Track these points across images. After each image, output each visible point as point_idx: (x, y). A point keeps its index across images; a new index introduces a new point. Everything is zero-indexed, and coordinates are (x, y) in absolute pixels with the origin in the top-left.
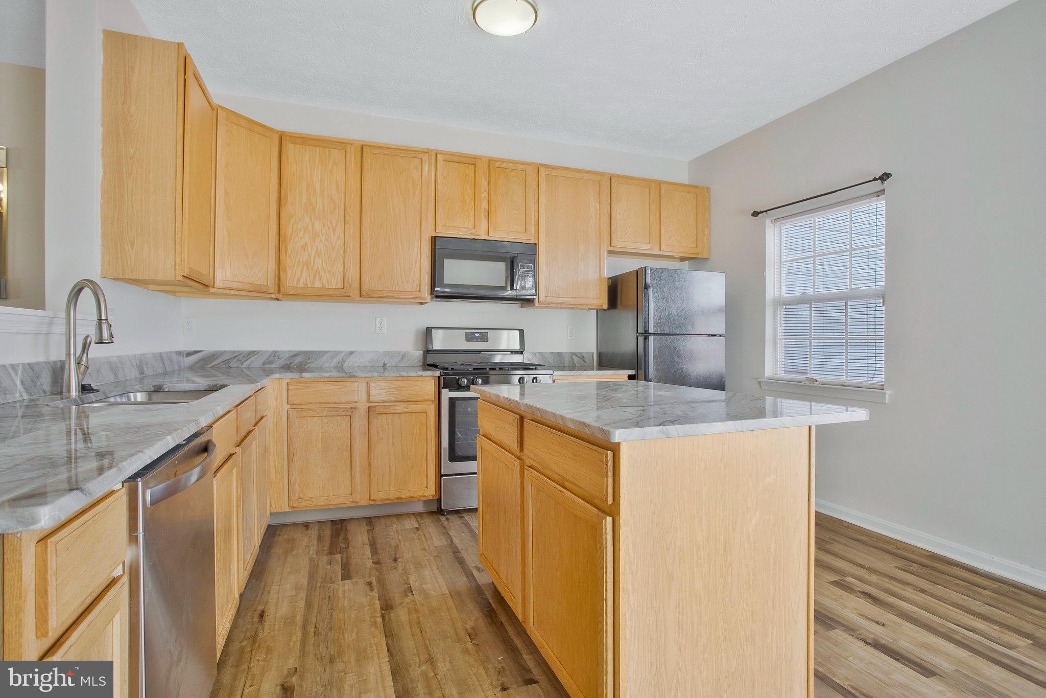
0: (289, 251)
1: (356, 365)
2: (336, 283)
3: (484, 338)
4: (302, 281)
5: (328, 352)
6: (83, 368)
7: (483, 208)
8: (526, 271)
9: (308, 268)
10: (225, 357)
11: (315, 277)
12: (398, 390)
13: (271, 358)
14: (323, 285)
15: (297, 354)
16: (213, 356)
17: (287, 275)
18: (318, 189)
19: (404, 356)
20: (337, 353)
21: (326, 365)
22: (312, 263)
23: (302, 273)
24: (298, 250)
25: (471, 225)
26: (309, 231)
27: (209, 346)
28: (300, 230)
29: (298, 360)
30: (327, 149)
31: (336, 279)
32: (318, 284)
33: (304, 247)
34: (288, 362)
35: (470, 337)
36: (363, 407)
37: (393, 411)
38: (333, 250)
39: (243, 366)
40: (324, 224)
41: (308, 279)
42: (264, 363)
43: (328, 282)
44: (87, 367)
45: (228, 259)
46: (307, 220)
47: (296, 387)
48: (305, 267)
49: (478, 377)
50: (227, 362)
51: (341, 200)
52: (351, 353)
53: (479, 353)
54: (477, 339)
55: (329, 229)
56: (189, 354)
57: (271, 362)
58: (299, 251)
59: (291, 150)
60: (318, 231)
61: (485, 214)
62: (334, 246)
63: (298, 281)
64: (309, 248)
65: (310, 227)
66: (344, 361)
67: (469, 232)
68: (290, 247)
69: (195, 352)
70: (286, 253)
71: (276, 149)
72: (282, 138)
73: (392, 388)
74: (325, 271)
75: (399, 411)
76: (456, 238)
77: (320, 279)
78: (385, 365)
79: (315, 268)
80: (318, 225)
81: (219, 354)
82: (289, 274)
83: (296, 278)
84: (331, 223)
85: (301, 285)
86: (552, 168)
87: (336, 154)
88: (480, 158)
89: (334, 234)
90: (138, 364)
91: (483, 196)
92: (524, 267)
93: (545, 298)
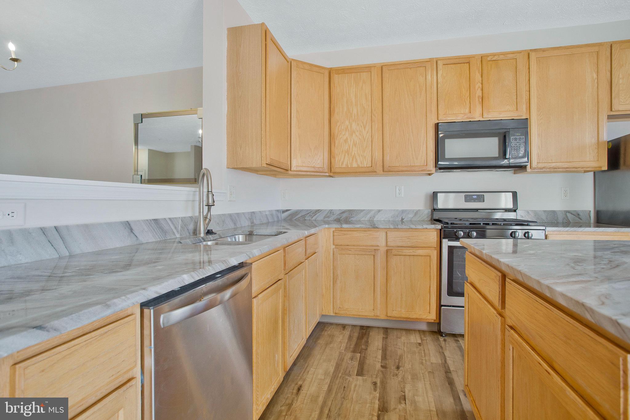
0: (336, 145)
1: (382, 219)
2: (366, 163)
3: (481, 198)
4: (345, 163)
5: (364, 210)
6: (208, 220)
7: (477, 96)
8: (518, 142)
9: (348, 154)
10: (303, 214)
11: (353, 160)
12: (409, 239)
13: (329, 214)
14: (358, 165)
15: (344, 212)
16: (297, 212)
17: (335, 160)
18: (354, 101)
19: (417, 213)
20: (370, 211)
21: (362, 219)
22: (351, 151)
23: (344, 158)
24: (342, 143)
25: (467, 111)
26: (349, 130)
27: (294, 207)
28: (343, 130)
29: (344, 215)
30: (359, 74)
31: (366, 161)
32: (355, 165)
33: (346, 141)
34: (339, 217)
35: (468, 198)
36: (383, 249)
37: (405, 254)
38: (364, 141)
39: (313, 219)
40: (358, 124)
41: (349, 162)
42: (325, 217)
43: (361, 163)
44: (210, 220)
45: (299, 153)
46: (347, 123)
47: (338, 234)
48: (346, 154)
49: (474, 231)
50: (304, 216)
51: (369, 106)
52: (379, 211)
53: (476, 211)
54: (475, 200)
55: (361, 126)
56: (284, 212)
57: (328, 217)
58: (343, 143)
59: (336, 78)
60: (354, 129)
61: (479, 100)
62: (365, 137)
63: (342, 164)
64: (349, 141)
65: (349, 127)
66: (374, 217)
67: (466, 116)
68: (337, 142)
69: (287, 210)
70: (335, 146)
71: (327, 80)
72: (331, 72)
73: (404, 237)
74: (359, 155)
75: (409, 254)
76: (455, 122)
77: (356, 161)
78: (402, 219)
79: (353, 154)
80: (354, 126)
81: (300, 211)
82: (337, 159)
83: (341, 161)
84: (363, 123)
85: (344, 166)
86: (544, 50)
87: (365, 75)
88: (473, 57)
89: (365, 130)
90: (250, 218)
91: (477, 87)
92: (516, 139)
93: (536, 164)
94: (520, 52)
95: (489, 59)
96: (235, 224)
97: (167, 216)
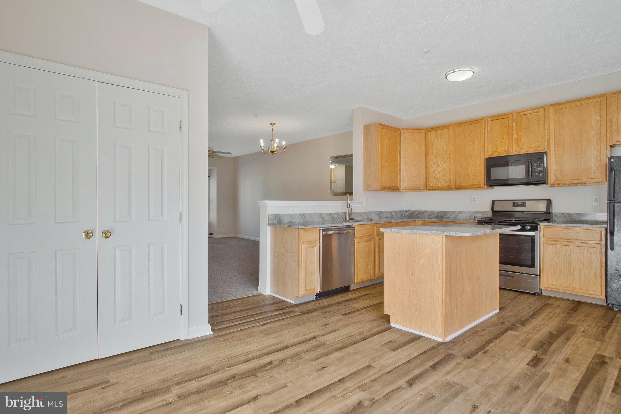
0: (429, 173)
1: (462, 217)
2: (446, 184)
3: (523, 204)
4: (434, 184)
5: (451, 211)
7: (513, 138)
8: (538, 168)
9: (436, 179)
10: (416, 213)
11: (438, 182)
14: (441, 185)
15: (439, 212)
16: (413, 212)
17: (429, 182)
18: (439, 147)
19: (484, 214)
20: (455, 212)
21: (451, 217)
22: (437, 176)
23: (434, 181)
24: (433, 172)
25: (507, 149)
26: (436, 164)
27: (412, 209)
28: (433, 164)
29: (440, 215)
30: (442, 130)
31: (446, 182)
32: (439, 185)
33: (435, 171)
35: (515, 204)
38: (445, 170)
39: (422, 216)
40: (441, 161)
41: (436, 183)
43: (443, 183)
44: (352, 214)
45: (406, 180)
46: (435, 160)
50: (417, 215)
51: (447, 150)
52: (461, 212)
55: (443, 162)
56: (407, 211)
59: (430, 134)
60: (439, 164)
61: (515, 141)
62: (445, 168)
63: (433, 184)
64: (436, 171)
65: (436, 162)
66: (457, 215)
67: (505, 152)
68: (430, 171)
69: (409, 211)
71: (424, 135)
72: (428, 130)
74: (442, 179)
77: (440, 182)
78: (475, 217)
79: (439, 178)
80: (439, 162)
83: (432, 182)
84: (444, 160)
85: (434, 185)
86: (559, 104)
87: (445, 131)
88: (511, 113)
89: (445, 164)
90: (378, 214)
91: (514, 132)
92: (537, 166)
93: (553, 181)
95: (521, 114)
96: (368, 216)
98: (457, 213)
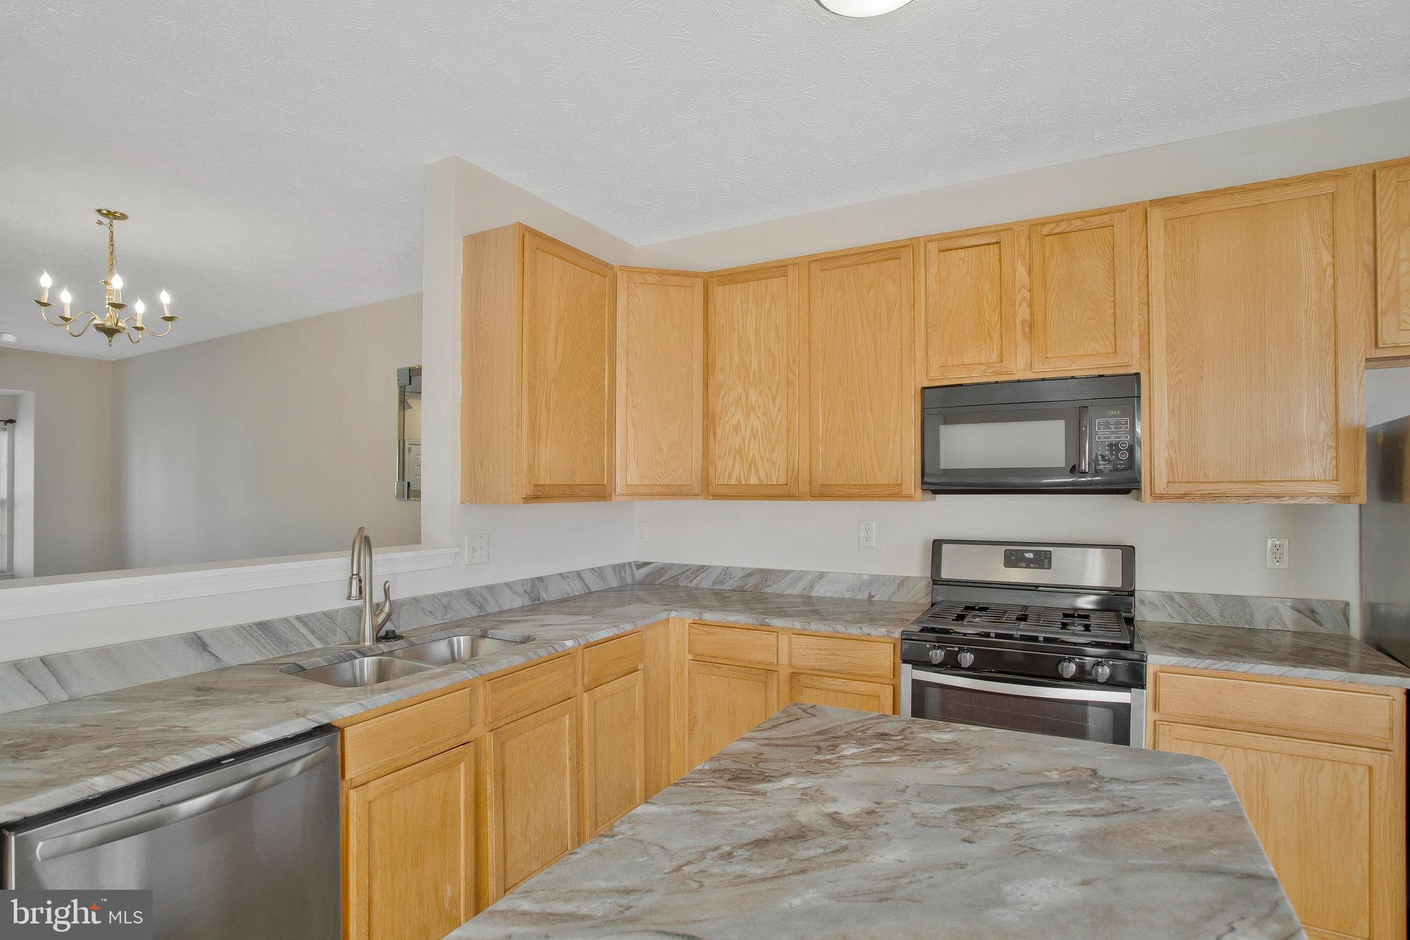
0: (719, 436)
1: (828, 595)
2: (777, 477)
3: (1042, 561)
4: (734, 476)
5: (791, 571)
7: (1018, 321)
8: (1112, 433)
9: (741, 457)
10: (674, 573)
11: (750, 469)
13: (722, 577)
14: (760, 480)
15: (751, 573)
16: (663, 569)
17: (716, 470)
18: (753, 342)
19: (903, 582)
20: (803, 574)
21: (788, 591)
22: (747, 449)
23: (734, 465)
24: (729, 432)
25: (995, 357)
26: (742, 404)
27: (660, 557)
28: (732, 404)
29: (753, 581)
30: (763, 282)
31: (777, 471)
32: (753, 480)
33: (737, 428)
34: (741, 584)
35: (1013, 558)
36: (784, 672)
37: (826, 687)
38: (773, 427)
39: (692, 584)
40: (761, 392)
41: (742, 473)
42: (714, 583)
43: (767, 476)
45: (634, 457)
46: (740, 389)
47: (697, 632)
48: (738, 457)
49: (968, 651)
51: (782, 352)
52: (822, 576)
53: (1034, 588)
54: (1029, 564)
55: (767, 397)
56: (640, 566)
57: (722, 583)
58: (731, 433)
59: (720, 294)
60: (754, 403)
61: (1023, 330)
62: (774, 421)
63: (730, 477)
64: (743, 430)
65: (743, 399)
66: (812, 587)
67: (991, 370)
68: (719, 431)
69: (646, 564)
70: (715, 438)
71: (699, 299)
72: (712, 282)
73: (825, 650)
74: (762, 460)
75: (835, 688)
76: (961, 385)
77: (757, 471)
78: (871, 597)
79: (751, 456)
80: (753, 395)
81: (668, 567)
82: (719, 467)
83: (729, 471)
84: (770, 388)
85: (733, 482)
86: (1182, 200)
87: (775, 285)
88: (1009, 228)
89: (774, 404)
90: (528, 590)
91: (1019, 298)
92: (1107, 425)
93: (1164, 485)
94: (1121, 210)
95: (1046, 230)
96: (481, 607)
97: (291, 613)
98: (810, 577)
